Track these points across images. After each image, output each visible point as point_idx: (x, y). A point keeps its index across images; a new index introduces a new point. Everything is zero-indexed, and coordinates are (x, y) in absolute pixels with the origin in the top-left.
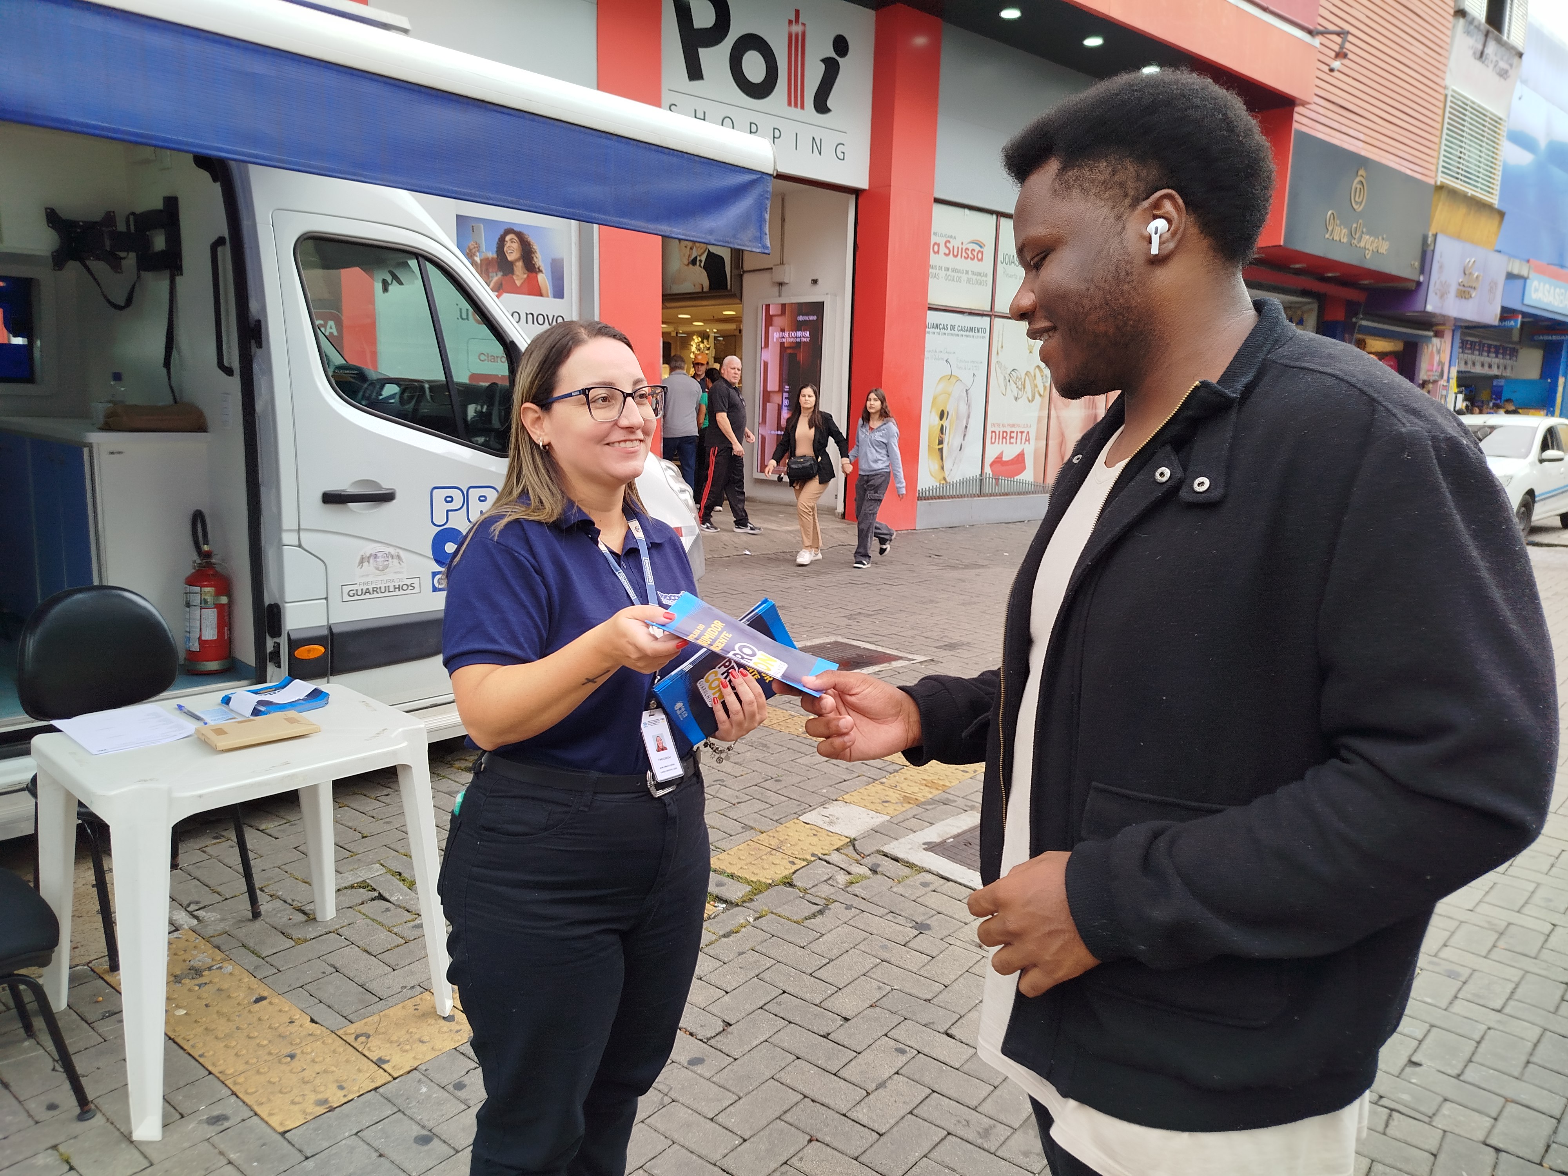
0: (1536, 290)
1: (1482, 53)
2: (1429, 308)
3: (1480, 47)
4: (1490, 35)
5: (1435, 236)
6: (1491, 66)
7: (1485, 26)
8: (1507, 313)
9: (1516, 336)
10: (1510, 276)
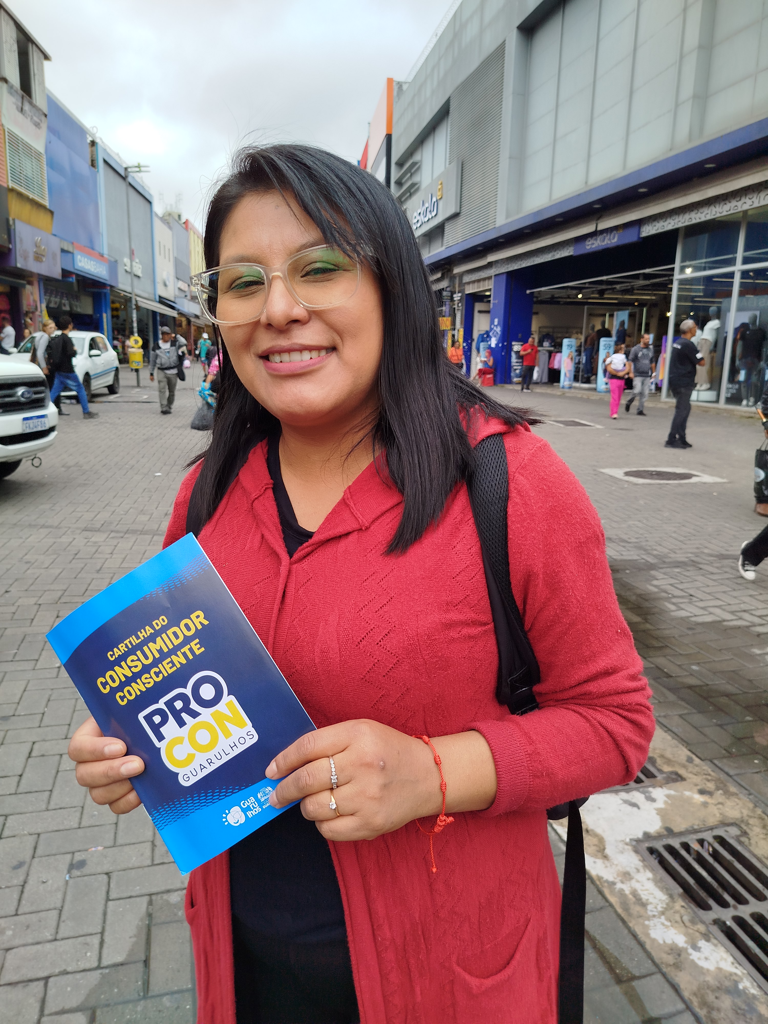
0: (80, 261)
1: (22, 109)
2: (19, 265)
3: (20, 104)
4: (25, 98)
5: (14, 220)
6: (29, 119)
7: (20, 92)
8: (66, 273)
9: (76, 287)
10: (63, 251)
